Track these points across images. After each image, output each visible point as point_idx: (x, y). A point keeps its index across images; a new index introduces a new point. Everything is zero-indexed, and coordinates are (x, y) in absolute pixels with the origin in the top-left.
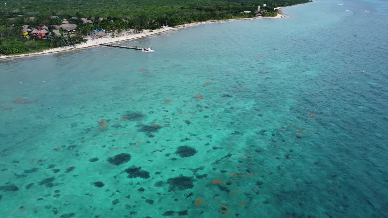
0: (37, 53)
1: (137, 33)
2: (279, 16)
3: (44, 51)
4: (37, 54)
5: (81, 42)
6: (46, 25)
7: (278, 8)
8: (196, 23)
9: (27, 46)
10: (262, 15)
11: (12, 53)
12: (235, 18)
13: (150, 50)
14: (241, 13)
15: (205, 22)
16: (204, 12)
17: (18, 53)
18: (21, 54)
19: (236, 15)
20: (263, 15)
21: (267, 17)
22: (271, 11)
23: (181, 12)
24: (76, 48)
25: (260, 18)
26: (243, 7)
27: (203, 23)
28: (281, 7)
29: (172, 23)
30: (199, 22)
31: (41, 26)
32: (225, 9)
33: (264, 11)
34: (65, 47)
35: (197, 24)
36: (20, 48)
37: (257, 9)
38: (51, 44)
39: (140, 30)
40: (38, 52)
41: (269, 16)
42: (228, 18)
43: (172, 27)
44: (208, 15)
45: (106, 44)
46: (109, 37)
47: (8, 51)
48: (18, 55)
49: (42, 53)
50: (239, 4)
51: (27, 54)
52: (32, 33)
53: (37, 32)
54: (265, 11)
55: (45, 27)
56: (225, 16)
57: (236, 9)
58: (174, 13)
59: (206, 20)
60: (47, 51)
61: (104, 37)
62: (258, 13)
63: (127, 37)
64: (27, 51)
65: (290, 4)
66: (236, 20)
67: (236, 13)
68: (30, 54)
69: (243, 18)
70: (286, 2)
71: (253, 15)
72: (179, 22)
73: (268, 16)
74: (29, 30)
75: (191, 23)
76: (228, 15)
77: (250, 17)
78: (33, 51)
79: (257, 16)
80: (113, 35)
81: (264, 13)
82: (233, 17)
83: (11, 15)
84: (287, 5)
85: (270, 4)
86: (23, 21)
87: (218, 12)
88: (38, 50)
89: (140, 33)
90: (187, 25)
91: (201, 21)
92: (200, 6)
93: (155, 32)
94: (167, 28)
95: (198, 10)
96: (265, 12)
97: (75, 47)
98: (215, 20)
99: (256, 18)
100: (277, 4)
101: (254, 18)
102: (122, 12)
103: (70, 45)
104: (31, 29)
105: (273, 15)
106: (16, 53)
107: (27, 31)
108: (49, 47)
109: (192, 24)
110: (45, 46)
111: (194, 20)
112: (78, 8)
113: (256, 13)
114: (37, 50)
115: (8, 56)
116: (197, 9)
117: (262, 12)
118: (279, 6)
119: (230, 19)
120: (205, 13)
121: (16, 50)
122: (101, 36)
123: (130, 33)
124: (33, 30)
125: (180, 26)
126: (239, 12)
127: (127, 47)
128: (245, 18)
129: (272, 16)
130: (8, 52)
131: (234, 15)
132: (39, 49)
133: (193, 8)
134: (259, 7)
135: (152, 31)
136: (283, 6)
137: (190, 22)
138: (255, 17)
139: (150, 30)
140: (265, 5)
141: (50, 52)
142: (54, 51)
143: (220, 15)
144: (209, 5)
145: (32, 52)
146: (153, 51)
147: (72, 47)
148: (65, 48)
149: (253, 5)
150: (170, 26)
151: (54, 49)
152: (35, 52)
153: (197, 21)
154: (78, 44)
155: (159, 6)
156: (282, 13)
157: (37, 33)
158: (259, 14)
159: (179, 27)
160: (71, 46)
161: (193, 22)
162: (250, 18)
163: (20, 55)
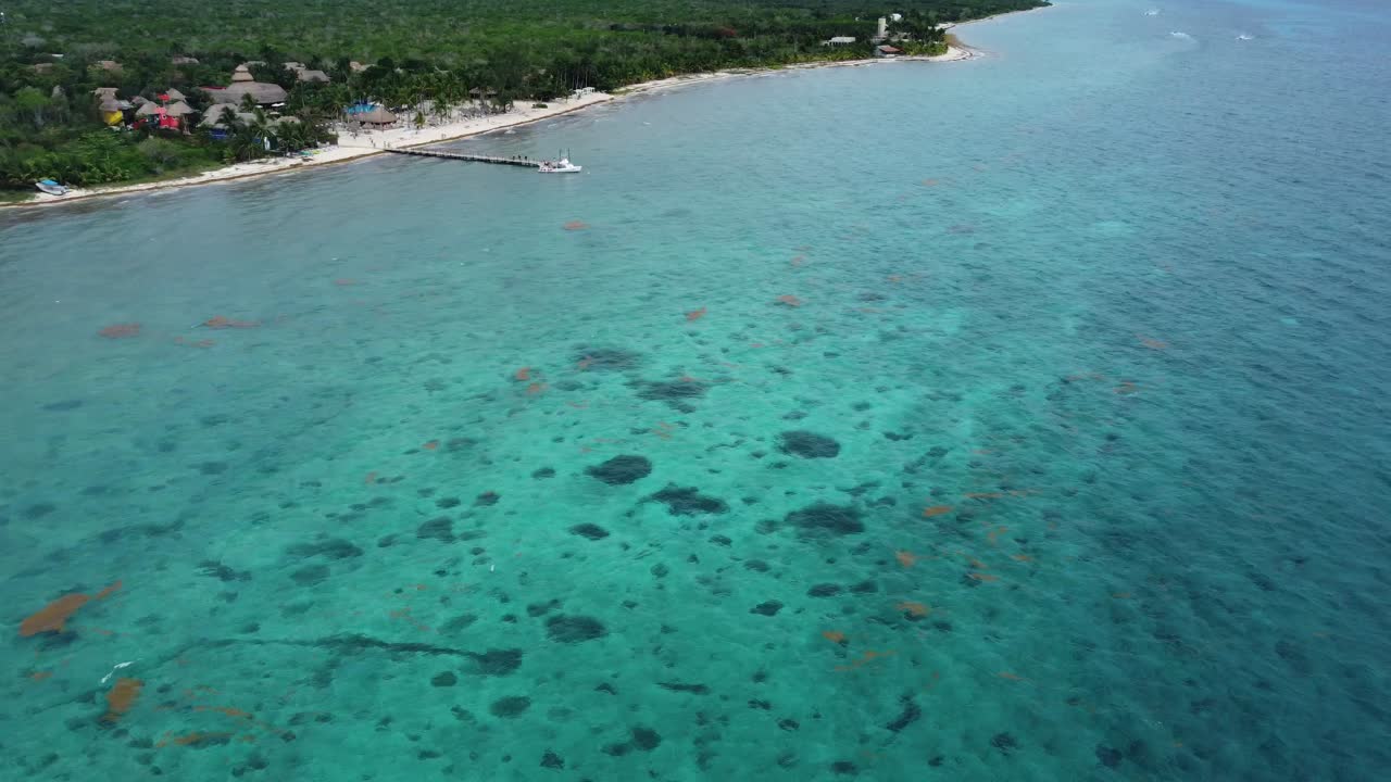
0: (185, 181)
1: (495, 112)
2: (952, 53)
3: (207, 175)
4: (188, 184)
5: (318, 143)
6: (175, 85)
7: (941, 26)
8: (680, 79)
9: (147, 158)
10: (896, 50)
11: (101, 182)
12: (807, 62)
13: (570, 167)
14: (824, 43)
15: (711, 75)
16: (694, 43)
17: (123, 180)
18: (133, 184)
19: (808, 49)
20: (901, 50)
21: (915, 58)
22: (922, 38)
23: (616, 40)
24: (310, 162)
25: (891, 60)
26: (820, 22)
27: (705, 77)
28: (950, 24)
29: (605, 79)
30: (693, 76)
31: (162, 92)
32: (765, 32)
33: (903, 37)
34: (273, 160)
35: (686, 80)
36: (125, 163)
37: (875, 30)
38: (225, 151)
39: (503, 102)
40: (188, 177)
41: (922, 52)
42: (783, 61)
43: (607, 93)
44: (714, 51)
45: (409, 150)
46: (406, 127)
47: (88, 173)
48: (126, 188)
49: (203, 179)
50: (806, 13)
51: (152, 185)
52: (139, 113)
53: (156, 112)
54: (905, 37)
55: (174, 94)
56: (773, 54)
57: (803, 30)
58: (596, 45)
59: (712, 70)
60: (217, 174)
61: (392, 128)
62: (883, 43)
63: (467, 127)
64: (148, 172)
65: (979, 14)
66: (813, 67)
67: (809, 43)
68: (162, 184)
69: (834, 60)
70: (965, 6)
71: (864, 48)
72: (625, 75)
73: (916, 54)
74: (125, 104)
75: (663, 78)
76: (782, 52)
77: (858, 59)
78: (169, 173)
79: (879, 53)
80: (419, 121)
81: (901, 42)
82: (800, 57)
83: (29, 55)
84: (969, 17)
85: (914, 14)
86: (85, 72)
87: (744, 42)
88: (186, 172)
89: (504, 111)
90: (653, 86)
91: (696, 71)
92: (675, 22)
93: (554, 107)
94: (587, 97)
95: (672, 36)
96: (906, 40)
97: (305, 160)
98: (742, 70)
99: (880, 60)
100: (936, 13)
101: (871, 60)
102: (411, 42)
103: (288, 154)
104: (130, 100)
105: (934, 51)
106: (114, 180)
107: (120, 110)
108: (220, 160)
109: (668, 80)
110: (204, 159)
111: (674, 70)
112: (247, 29)
113: (875, 45)
114: (183, 170)
115: (91, 192)
116: (668, 30)
117: (894, 40)
118: (945, 20)
119: (790, 64)
120: (701, 45)
121: (115, 172)
122: (378, 124)
123: (473, 112)
124: (139, 106)
125: (630, 87)
126: (817, 40)
127: (484, 158)
128: (842, 60)
129: (932, 55)
130: (89, 178)
131: (802, 49)
132: (191, 168)
133: (653, 29)
134: (883, 23)
135: (545, 107)
136: (955, 19)
137: (659, 75)
138: (873, 56)
139: (535, 103)
140: (897, 17)
141: (226, 176)
142: (240, 173)
143: (756, 51)
144: (701, 18)
145: (170, 178)
146: (578, 168)
147: (297, 160)
148: (275, 163)
149: (854, 16)
150: (598, 89)
151: (235, 166)
152: (179, 178)
153: (684, 72)
154: (314, 151)
155: (528, 22)
156: (960, 43)
157: (158, 115)
158: (886, 47)
159: (628, 91)
160: (291, 157)
161: (670, 76)
162: (858, 62)
163: (132, 188)
